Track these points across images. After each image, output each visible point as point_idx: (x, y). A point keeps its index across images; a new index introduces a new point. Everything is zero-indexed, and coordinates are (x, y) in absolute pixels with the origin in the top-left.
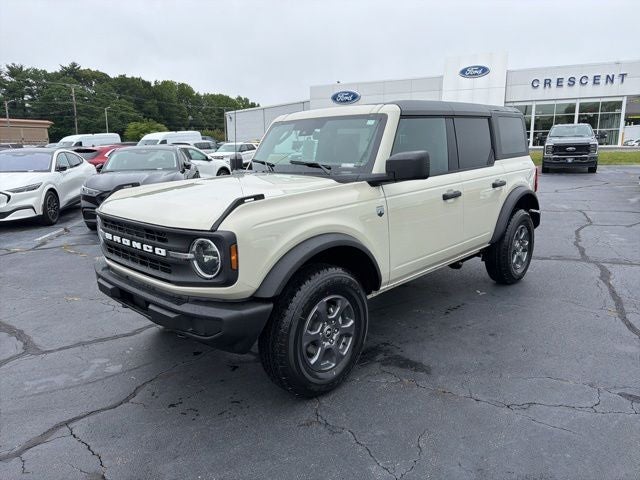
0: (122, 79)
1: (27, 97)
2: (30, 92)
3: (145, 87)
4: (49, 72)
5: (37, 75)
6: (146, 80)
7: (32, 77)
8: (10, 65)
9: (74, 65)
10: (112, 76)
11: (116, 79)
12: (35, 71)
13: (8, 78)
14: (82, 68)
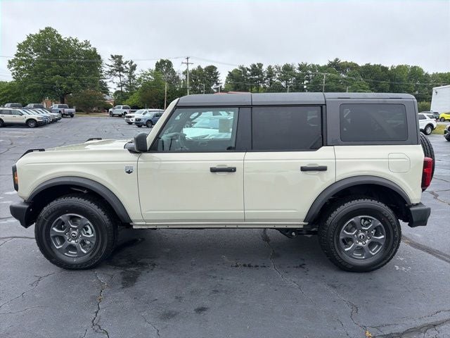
0: (368, 66)
1: (306, 82)
2: (308, 79)
3: (382, 71)
4: (321, 65)
5: (314, 68)
6: (385, 66)
7: (311, 69)
8: (300, 63)
9: (337, 59)
10: (360, 65)
11: (362, 67)
12: (313, 65)
13: (298, 71)
14: (342, 61)
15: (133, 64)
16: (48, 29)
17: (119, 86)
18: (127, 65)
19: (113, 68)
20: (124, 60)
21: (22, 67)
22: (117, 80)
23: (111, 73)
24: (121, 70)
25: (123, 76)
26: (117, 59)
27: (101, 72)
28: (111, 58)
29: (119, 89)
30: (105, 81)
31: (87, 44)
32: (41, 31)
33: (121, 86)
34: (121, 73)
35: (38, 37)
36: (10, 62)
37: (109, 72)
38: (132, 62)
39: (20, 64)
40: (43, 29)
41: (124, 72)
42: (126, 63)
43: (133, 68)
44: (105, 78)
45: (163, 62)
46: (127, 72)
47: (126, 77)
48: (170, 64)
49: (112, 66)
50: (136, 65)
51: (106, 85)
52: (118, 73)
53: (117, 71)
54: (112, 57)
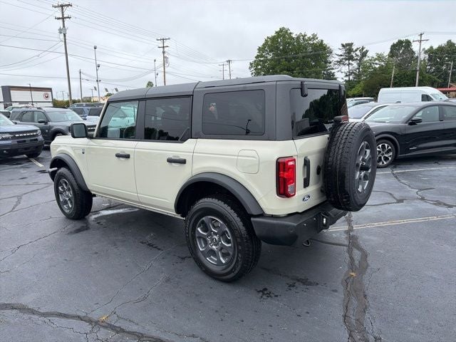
15: (364, 50)
16: (281, 30)
17: (347, 76)
18: (358, 53)
19: (342, 57)
20: (354, 48)
21: (259, 67)
22: (345, 69)
23: (340, 62)
24: (351, 58)
25: (352, 64)
26: (348, 48)
27: (330, 63)
28: (341, 48)
29: (347, 79)
30: (333, 71)
31: (314, 37)
32: (276, 33)
33: (349, 75)
34: (350, 62)
35: (273, 39)
36: (251, 64)
37: (338, 62)
38: (363, 49)
39: (258, 65)
40: (278, 30)
41: (353, 60)
42: (356, 50)
43: (364, 54)
44: (332, 69)
45: (400, 42)
46: (357, 59)
47: (355, 64)
48: (408, 43)
49: (341, 55)
50: (367, 51)
51: (333, 75)
52: (347, 62)
53: (346, 59)
54: (343, 45)
